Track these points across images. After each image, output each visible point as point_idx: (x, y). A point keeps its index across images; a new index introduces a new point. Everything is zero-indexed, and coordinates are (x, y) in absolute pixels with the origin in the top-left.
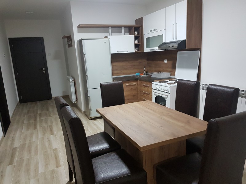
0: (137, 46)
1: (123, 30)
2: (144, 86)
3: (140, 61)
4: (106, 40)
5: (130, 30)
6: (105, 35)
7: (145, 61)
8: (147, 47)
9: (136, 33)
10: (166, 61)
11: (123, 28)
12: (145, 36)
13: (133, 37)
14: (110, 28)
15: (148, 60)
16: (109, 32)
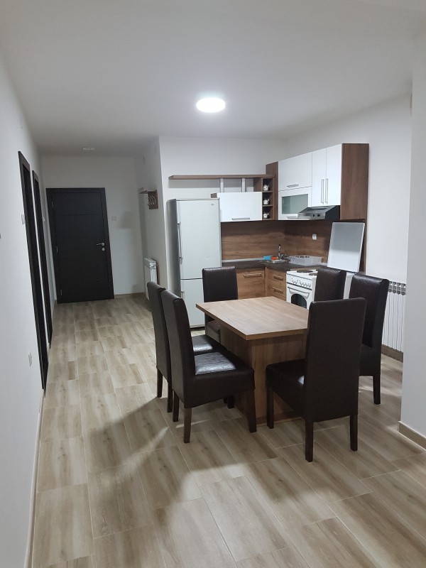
0: (266, 210)
1: (243, 183)
2: (275, 278)
3: (271, 234)
4: (214, 201)
5: (256, 182)
6: (213, 190)
7: (280, 236)
8: (285, 211)
9: (266, 188)
10: (314, 237)
11: (243, 180)
12: (281, 194)
13: (260, 194)
14: (222, 180)
15: (286, 233)
16: (219, 187)
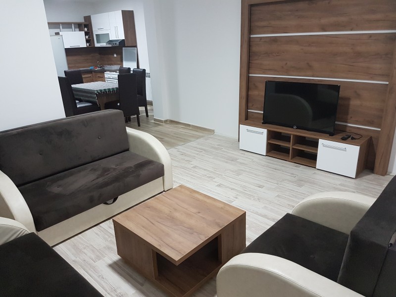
5: (80, 27)
6: (57, 31)
7: (97, 56)
8: (98, 42)
9: (86, 29)
10: (115, 56)
11: (73, 25)
12: (95, 33)
13: (83, 33)
14: (61, 25)
15: (100, 54)
16: (60, 28)
